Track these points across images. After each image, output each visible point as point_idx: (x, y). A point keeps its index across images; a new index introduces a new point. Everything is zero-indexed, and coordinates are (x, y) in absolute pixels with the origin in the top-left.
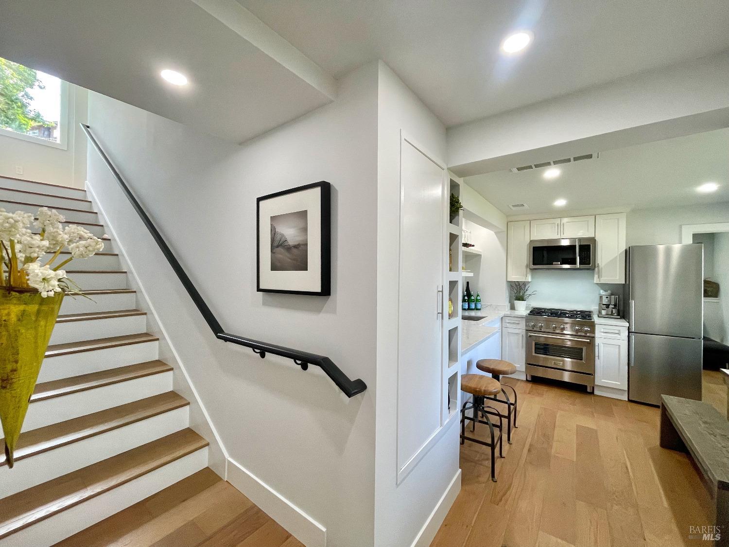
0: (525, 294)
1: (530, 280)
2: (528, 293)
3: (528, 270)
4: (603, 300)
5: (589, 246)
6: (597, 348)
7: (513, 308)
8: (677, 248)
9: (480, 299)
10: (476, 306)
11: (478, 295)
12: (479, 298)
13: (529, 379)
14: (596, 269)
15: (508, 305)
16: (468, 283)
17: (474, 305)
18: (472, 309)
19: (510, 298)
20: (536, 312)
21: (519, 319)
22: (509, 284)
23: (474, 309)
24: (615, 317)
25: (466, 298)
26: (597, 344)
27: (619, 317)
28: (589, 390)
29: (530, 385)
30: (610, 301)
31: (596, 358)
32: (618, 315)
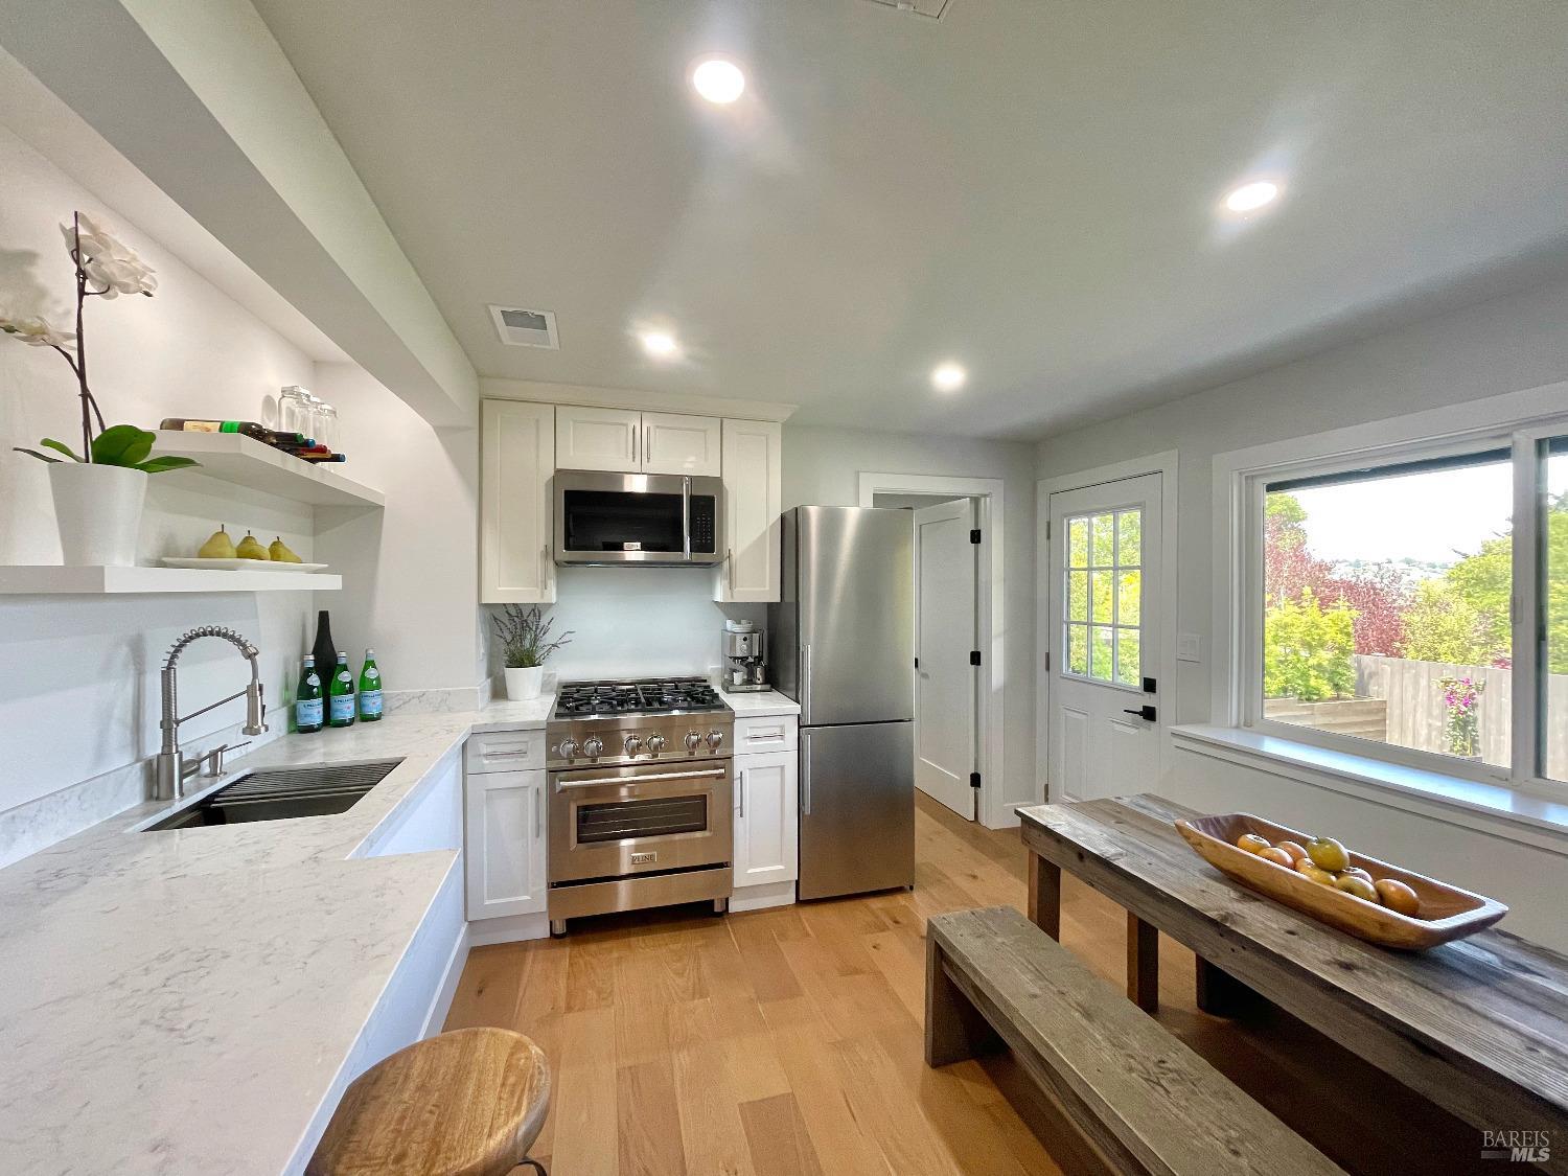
0: (540, 644)
1: (554, 601)
2: (549, 639)
3: (551, 564)
4: (738, 648)
5: (711, 499)
6: (737, 784)
7: (499, 692)
8: (852, 516)
9: (378, 679)
10: (359, 705)
11: (370, 664)
12: (372, 673)
13: (560, 928)
14: (726, 564)
15: (483, 684)
16: (324, 618)
17: (352, 705)
18: (342, 724)
19: (492, 658)
20: (573, 699)
21: (525, 737)
22: (488, 615)
23: (351, 722)
24: (759, 687)
25: (314, 680)
26: (737, 775)
27: (768, 687)
28: (718, 908)
29: (565, 953)
30: (750, 647)
31: (737, 812)
32: (766, 682)
